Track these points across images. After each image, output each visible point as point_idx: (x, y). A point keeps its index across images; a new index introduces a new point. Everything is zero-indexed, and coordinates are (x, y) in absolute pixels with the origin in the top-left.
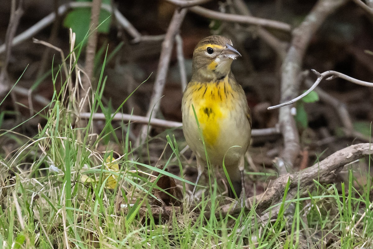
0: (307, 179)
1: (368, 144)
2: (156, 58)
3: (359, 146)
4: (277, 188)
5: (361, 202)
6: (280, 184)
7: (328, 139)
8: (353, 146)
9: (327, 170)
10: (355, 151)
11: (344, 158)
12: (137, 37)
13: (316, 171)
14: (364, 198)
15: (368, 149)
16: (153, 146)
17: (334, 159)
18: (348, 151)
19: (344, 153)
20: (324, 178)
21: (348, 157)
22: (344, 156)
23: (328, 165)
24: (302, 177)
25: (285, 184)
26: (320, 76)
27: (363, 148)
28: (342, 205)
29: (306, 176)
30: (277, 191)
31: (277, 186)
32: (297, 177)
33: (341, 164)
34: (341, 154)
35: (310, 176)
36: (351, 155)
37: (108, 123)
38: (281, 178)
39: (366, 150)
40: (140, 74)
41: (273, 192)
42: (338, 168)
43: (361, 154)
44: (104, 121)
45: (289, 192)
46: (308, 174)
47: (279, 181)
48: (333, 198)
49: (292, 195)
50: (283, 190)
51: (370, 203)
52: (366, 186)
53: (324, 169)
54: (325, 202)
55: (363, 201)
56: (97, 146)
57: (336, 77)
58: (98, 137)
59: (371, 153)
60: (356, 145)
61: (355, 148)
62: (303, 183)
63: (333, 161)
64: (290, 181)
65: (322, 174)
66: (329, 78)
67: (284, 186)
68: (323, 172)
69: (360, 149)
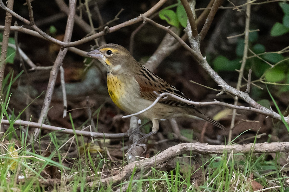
0: (148, 166)
1: (190, 143)
2: (46, 81)
3: (185, 144)
4: (127, 172)
5: (184, 184)
6: (129, 169)
7: (163, 141)
8: (180, 144)
9: (162, 161)
10: (182, 148)
11: (174, 153)
12: (34, 67)
13: (154, 161)
14: (186, 181)
15: (191, 147)
16: (42, 142)
17: (167, 153)
18: (177, 148)
19: (174, 149)
20: (160, 166)
21: (176, 152)
22: (174, 151)
23: (163, 157)
24: (144, 165)
25: (132, 169)
26: (159, 96)
27: (187, 146)
28: (170, 186)
29: (147, 164)
30: (127, 174)
31: (127, 171)
32: (141, 164)
33: (171, 156)
34: (172, 150)
35: (150, 164)
36: (178, 150)
37: (11, 126)
38: (130, 165)
39: (189, 147)
40: (35, 92)
41: (125, 174)
42: (169, 159)
43: (186, 150)
44: (8, 124)
45: (135, 175)
46: (149, 163)
47: (129, 167)
48: (165, 181)
49: (137, 177)
50: (131, 173)
51: (190, 184)
52: (187, 173)
53: (160, 160)
54: (159, 184)
55: (186, 183)
56: (3, 140)
57: (170, 97)
58: (4, 134)
59: (192, 150)
60: (182, 144)
61: (182, 146)
62: (145, 169)
63: (166, 154)
64: (136, 167)
65: (159, 163)
66: (165, 98)
67: (132, 170)
68: (159, 162)
69: (185, 147)
